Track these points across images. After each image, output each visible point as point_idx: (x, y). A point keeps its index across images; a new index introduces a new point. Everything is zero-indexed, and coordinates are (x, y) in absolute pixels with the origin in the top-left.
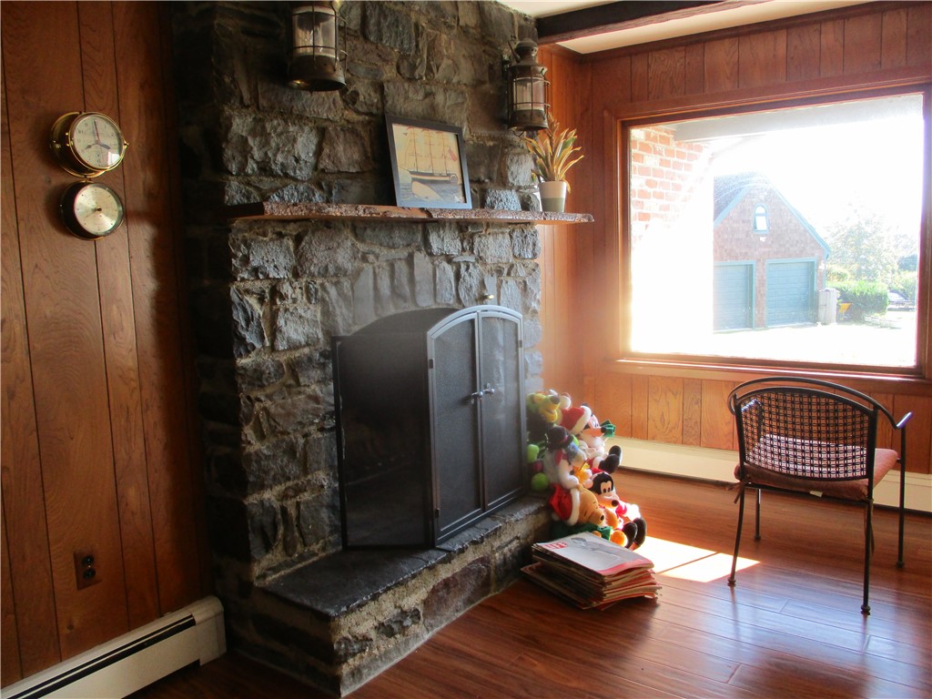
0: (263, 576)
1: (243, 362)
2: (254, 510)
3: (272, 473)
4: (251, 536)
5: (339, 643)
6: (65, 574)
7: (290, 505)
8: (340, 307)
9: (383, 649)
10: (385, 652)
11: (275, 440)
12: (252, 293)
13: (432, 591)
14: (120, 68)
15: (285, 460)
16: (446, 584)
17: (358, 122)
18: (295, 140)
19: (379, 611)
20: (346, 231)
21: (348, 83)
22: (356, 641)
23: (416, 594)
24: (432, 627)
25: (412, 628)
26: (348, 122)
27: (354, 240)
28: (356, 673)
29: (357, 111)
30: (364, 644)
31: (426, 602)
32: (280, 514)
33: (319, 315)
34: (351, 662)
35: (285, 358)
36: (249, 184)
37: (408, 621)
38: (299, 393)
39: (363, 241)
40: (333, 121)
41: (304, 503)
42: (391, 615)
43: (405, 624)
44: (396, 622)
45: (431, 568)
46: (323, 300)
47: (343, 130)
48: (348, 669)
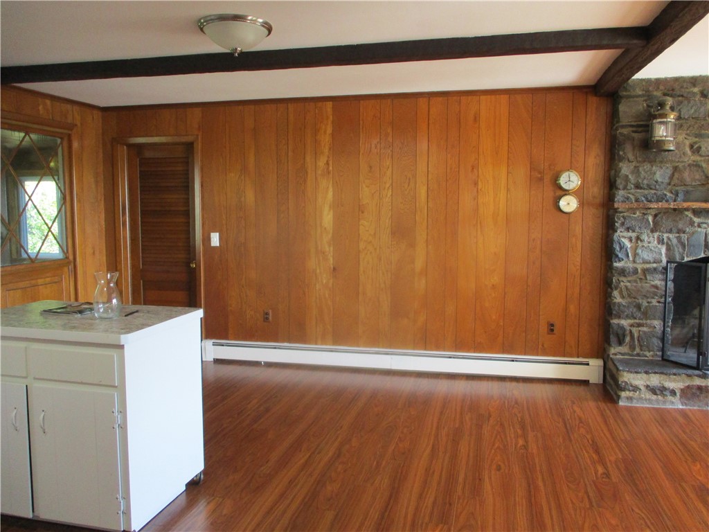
0: (615, 354)
1: (615, 264)
2: (614, 325)
3: (626, 313)
4: (611, 336)
5: (622, 382)
6: (544, 328)
7: (635, 330)
8: (678, 248)
9: (648, 397)
10: (649, 400)
11: (630, 300)
12: (625, 238)
13: (688, 387)
14: (587, 152)
15: (635, 310)
16: (700, 388)
17: (701, 161)
18: (655, 173)
19: (649, 380)
20: (687, 213)
21: (696, 143)
22: (632, 386)
23: (676, 383)
24: (686, 405)
25: (670, 398)
26: (694, 161)
27: (692, 217)
28: (630, 399)
29: (701, 156)
30: (636, 389)
31: (682, 390)
32: (628, 332)
33: (664, 250)
34: (627, 392)
35: (639, 267)
36: (629, 193)
37: (667, 393)
38: (646, 283)
39: (699, 217)
40: (682, 162)
41: (643, 331)
42: (655, 385)
43: (664, 393)
44: (659, 390)
45: (689, 376)
46: (667, 244)
47: (689, 165)
48: (625, 395)
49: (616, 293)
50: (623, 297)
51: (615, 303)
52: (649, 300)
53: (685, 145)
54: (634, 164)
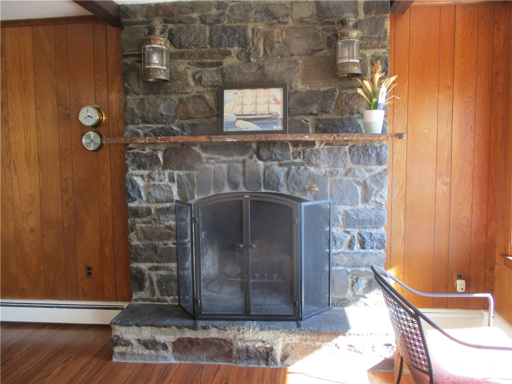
0: (137, 300)
1: (130, 205)
2: (133, 269)
3: (143, 256)
4: (132, 281)
6: (82, 273)
7: (153, 274)
8: (189, 186)
9: (140, 352)
10: (142, 355)
11: (147, 242)
12: (137, 176)
13: (179, 340)
14: (110, 86)
15: (152, 253)
16: (190, 340)
17: (204, 92)
18: (159, 106)
19: (140, 333)
20: (194, 148)
21: (197, 72)
22: (123, 340)
23: (166, 336)
24: (179, 359)
25: (162, 352)
26: (198, 92)
27: (200, 152)
28: (123, 354)
29: (203, 86)
30: (128, 343)
31: (174, 343)
32: (146, 277)
33: (175, 189)
34: (120, 347)
35: (153, 207)
36: (138, 128)
37: (159, 347)
38: (160, 223)
39: (206, 152)
40: (186, 93)
41: (160, 275)
42: (147, 338)
43: (156, 347)
44: (150, 343)
45: (179, 327)
46: (178, 182)
47: (193, 97)
48: (118, 351)
49: (132, 235)
50: (140, 240)
51: (132, 245)
52: (165, 242)
53: (186, 74)
54: (140, 96)
